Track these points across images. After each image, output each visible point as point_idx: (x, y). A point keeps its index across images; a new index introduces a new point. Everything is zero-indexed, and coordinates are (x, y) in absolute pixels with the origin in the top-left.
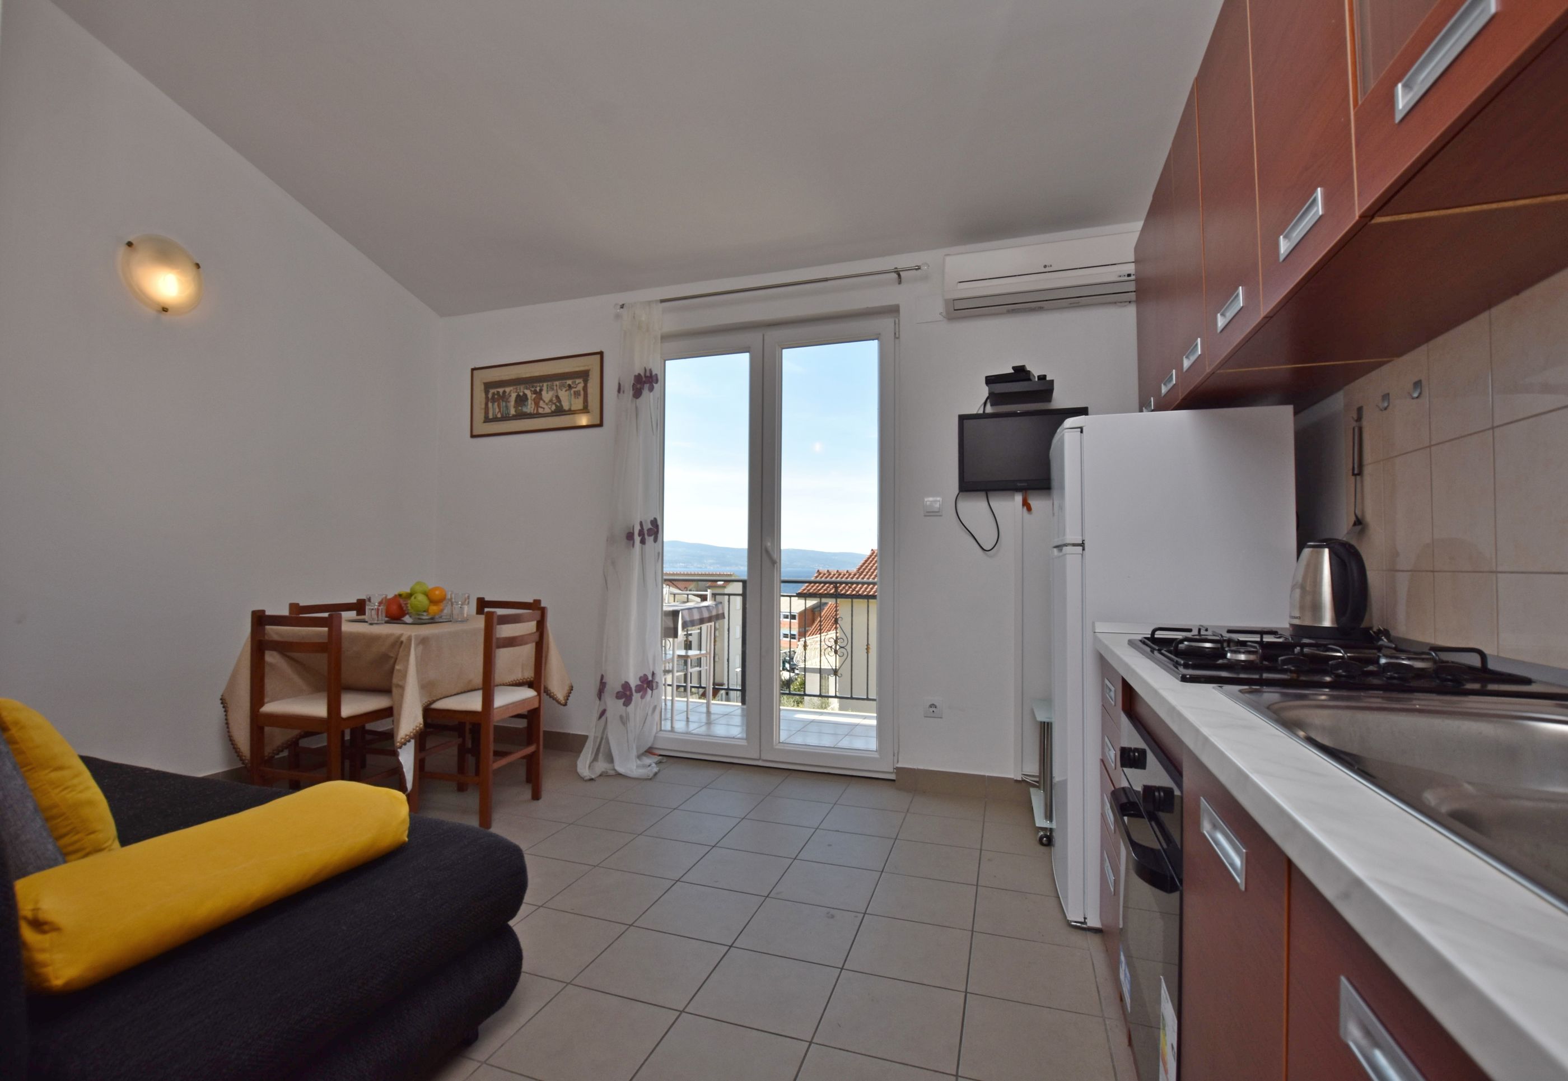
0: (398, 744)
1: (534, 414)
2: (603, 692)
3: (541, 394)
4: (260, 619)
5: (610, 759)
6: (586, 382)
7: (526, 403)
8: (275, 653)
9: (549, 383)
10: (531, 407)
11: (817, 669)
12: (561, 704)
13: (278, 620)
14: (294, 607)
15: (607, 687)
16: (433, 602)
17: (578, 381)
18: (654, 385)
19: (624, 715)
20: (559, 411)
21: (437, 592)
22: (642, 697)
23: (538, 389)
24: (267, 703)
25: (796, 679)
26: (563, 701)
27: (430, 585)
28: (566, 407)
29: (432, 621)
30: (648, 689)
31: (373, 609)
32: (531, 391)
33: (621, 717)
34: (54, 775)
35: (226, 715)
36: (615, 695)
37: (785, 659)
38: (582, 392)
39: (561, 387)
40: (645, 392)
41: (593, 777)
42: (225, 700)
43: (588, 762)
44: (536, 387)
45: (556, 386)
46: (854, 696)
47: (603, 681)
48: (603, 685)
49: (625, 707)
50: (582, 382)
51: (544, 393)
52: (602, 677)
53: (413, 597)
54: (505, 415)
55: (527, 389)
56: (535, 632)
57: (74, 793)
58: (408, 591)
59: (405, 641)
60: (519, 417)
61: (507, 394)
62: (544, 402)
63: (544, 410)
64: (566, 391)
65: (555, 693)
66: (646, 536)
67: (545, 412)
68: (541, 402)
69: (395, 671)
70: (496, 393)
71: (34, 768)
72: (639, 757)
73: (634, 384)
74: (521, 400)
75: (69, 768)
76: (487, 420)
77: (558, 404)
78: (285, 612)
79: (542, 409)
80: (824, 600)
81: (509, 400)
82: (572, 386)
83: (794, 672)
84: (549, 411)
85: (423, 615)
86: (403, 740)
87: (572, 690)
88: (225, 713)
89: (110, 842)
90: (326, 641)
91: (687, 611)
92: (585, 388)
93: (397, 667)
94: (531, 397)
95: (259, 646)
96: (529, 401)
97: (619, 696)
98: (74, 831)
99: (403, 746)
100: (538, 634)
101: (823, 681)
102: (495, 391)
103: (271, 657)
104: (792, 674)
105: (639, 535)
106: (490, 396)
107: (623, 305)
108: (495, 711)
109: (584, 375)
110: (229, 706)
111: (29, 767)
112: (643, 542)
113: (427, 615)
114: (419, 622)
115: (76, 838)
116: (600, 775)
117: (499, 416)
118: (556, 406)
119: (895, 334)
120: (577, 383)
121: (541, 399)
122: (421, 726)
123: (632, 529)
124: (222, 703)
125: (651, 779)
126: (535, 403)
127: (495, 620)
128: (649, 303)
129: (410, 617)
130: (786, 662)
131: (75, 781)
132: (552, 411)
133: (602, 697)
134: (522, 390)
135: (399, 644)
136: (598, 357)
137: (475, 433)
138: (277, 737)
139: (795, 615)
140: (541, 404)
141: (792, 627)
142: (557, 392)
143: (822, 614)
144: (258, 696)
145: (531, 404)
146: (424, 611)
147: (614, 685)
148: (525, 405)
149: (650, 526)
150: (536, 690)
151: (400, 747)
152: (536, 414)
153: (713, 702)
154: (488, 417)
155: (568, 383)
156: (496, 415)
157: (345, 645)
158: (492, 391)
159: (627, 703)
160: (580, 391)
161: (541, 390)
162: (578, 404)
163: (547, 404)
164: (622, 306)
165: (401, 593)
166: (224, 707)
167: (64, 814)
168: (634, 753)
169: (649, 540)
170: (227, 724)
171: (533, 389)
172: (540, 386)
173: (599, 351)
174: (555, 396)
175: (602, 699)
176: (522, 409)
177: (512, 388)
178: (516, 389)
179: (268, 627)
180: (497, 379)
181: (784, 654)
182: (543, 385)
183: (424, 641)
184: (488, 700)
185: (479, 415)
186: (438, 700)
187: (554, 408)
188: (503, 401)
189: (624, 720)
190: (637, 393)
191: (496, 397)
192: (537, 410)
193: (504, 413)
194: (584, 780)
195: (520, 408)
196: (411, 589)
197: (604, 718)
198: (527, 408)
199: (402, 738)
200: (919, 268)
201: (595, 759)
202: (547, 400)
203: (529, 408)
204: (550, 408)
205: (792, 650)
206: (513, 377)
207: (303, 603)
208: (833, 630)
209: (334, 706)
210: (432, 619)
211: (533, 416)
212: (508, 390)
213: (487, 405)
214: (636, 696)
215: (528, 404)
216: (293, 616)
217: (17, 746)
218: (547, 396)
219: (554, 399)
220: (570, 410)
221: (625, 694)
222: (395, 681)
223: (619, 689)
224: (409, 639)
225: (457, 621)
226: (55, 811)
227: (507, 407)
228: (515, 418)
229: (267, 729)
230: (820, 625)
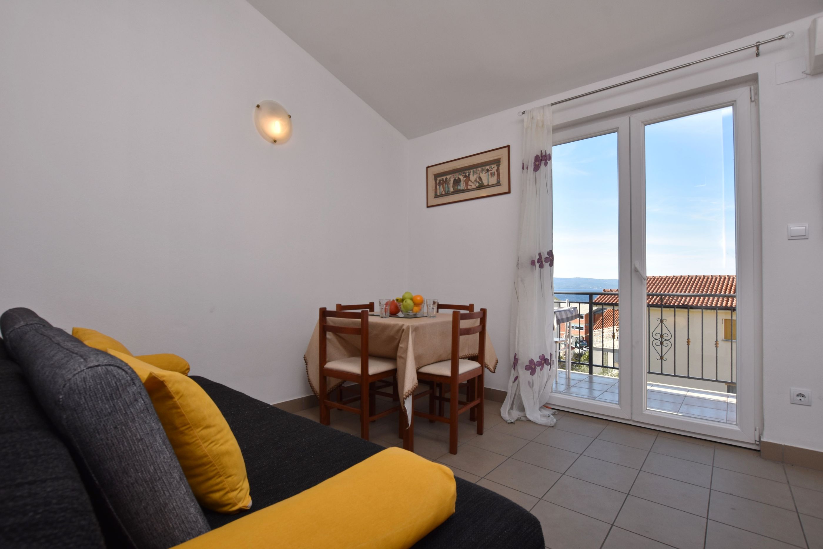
0: (404, 396)
1: (465, 190)
2: (517, 365)
3: (469, 177)
4: (324, 313)
5: (522, 409)
6: (498, 166)
7: (460, 183)
8: (330, 333)
9: (474, 170)
10: (463, 186)
11: (601, 348)
12: (492, 372)
13: (332, 314)
14: (339, 306)
15: (519, 362)
16: (416, 304)
17: (493, 166)
18: (548, 161)
19: (531, 381)
20: (481, 187)
21: (418, 298)
22: (541, 369)
23: (467, 174)
24: (329, 362)
25: (585, 354)
26: (493, 370)
27: (414, 294)
28: (485, 183)
29: (415, 316)
30: (544, 364)
31: (383, 308)
32: (463, 176)
33: (529, 382)
34: (205, 432)
35: (307, 367)
36: (525, 367)
37: (577, 341)
38: (496, 173)
39: (482, 172)
40: (543, 166)
41: (513, 421)
42: (306, 358)
43: (507, 410)
44: (466, 173)
45: (479, 171)
46: (676, 375)
47: (516, 358)
48: (516, 360)
49: (531, 376)
50: (496, 166)
51: (471, 176)
52: (515, 355)
53: (404, 302)
54: (447, 192)
55: (460, 175)
56: (479, 326)
57: (217, 446)
58: (401, 298)
59: (405, 329)
60: (455, 193)
61: (448, 180)
62: (471, 181)
63: (471, 187)
64: (485, 173)
65: (488, 365)
66: (544, 263)
67: (472, 188)
68: (470, 182)
69: (399, 348)
70: (441, 179)
71: (190, 427)
72: (540, 410)
73: (534, 162)
74: (457, 182)
75: (214, 426)
76: (436, 196)
77: (480, 182)
78: (334, 309)
79: (470, 186)
80: (605, 307)
81: (449, 183)
82: (489, 169)
83: (582, 349)
84: (475, 187)
85: (410, 312)
86: (407, 394)
87: (498, 363)
88: (306, 366)
89: (241, 484)
90: (360, 327)
91: (558, 312)
92: (498, 170)
93: (401, 345)
94: (463, 179)
95: (324, 328)
96: (462, 182)
97: (527, 368)
98: (218, 475)
99: (407, 398)
100: (481, 326)
101: (604, 356)
102: (441, 178)
103: (329, 335)
104: (581, 351)
105: (538, 262)
106: (438, 182)
107: (524, 111)
108: (459, 376)
109: (497, 162)
110: (308, 361)
111: (188, 426)
112: (541, 266)
113: (412, 312)
114: (407, 317)
115: (219, 480)
116: (517, 420)
117: (444, 193)
118: (479, 183)
119: (751, 98)
120: (492, 167)
121: (470, 180)
122: (417, 385)
123: (534, 258)
124: (305, 360)
125: (553, 427)
126: (465, 183)
127: (459, 317)
128: (543, 107)
129: (403, 313)
130: (577, 343)
131: (219, 436)
132: (476, 187)
133: (516, 368)
134: (457, 176)
135: (401, 332)
136: (507, 148)
137: (429, 205)
138: (333, 382)
139: (583, 316)
140: (470, 183)
141: (580, 323)
142: (480, 175)
143: (604, 314)
144: (323, 358)
145: (463, 184)
146: (411, 310)
147: (524, 361)
148: (459, 185)
149: (546, 256)
150: (480, 363)
151: (406, 399)
152: (467, 190)
153: (572, 371)
154: (437, 194)
155: (486, 168)
156: (442, 193)
157: (370, 329)
158: (439, 179)
159: (532, 373)
160: (494, 172)
161: (469, 175)
162: (493, 180)
163: (473, 183)
164: (523, 113)
165: (398, 299)
166: (305, 362)
167: (211, 462)
168: (538, 407)
169: (547, 265)
170: (307, 372)
171: (464, 175)
172: (468, 172)
173: (507, 145)
174: (478, 177)
175: (516, 370)
176: (457, 188)
177: (451, 176)
178: (454, 176)
179: (327, 318)
180: (442, 171)
181: (576, 338)
182: (470, 172)
183: (416, 329)
184: (455, 368)
185: (432, 194)
186: (422, 367)
187: (477, 184)
188: (446, 184)
189: (531, 384)
190: (536, 168)
191: (441, 182)
192: (467, 187)
193: (447, 191)
194: (506, 422)
195: (456, 187)
196: (403, 296)
197: (517, 382)
198: (460, 187)
199: (406, 393)
200: (783, 37)
201: (512, 408)
202: (473, 181)
203: (462, 186)
204: (475, 185)
205: (581, 336)
206: (452, 169)
207: (344, 304)
208: (612, 326)
209: (365, 367)
210: (415, 315)
211: (464, 191)
212: (448, 177)
213: (436, 187)
214: (538, 368)
215: (461, 184)
216: (338, 311)
217: (179, 410)
218: (473, 178)
219: (478, 179)
220: (488, 185)
221: (531, 367)
222: (399, 354)
223: (527, 363)
224: (408, 328)
225: (431, 317)
226: (205, 460)
227: (448, 187)
228: (453, 193)
229: (328, 378)
230: (603, 321)
